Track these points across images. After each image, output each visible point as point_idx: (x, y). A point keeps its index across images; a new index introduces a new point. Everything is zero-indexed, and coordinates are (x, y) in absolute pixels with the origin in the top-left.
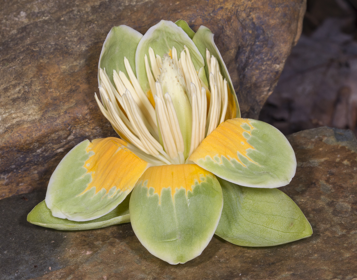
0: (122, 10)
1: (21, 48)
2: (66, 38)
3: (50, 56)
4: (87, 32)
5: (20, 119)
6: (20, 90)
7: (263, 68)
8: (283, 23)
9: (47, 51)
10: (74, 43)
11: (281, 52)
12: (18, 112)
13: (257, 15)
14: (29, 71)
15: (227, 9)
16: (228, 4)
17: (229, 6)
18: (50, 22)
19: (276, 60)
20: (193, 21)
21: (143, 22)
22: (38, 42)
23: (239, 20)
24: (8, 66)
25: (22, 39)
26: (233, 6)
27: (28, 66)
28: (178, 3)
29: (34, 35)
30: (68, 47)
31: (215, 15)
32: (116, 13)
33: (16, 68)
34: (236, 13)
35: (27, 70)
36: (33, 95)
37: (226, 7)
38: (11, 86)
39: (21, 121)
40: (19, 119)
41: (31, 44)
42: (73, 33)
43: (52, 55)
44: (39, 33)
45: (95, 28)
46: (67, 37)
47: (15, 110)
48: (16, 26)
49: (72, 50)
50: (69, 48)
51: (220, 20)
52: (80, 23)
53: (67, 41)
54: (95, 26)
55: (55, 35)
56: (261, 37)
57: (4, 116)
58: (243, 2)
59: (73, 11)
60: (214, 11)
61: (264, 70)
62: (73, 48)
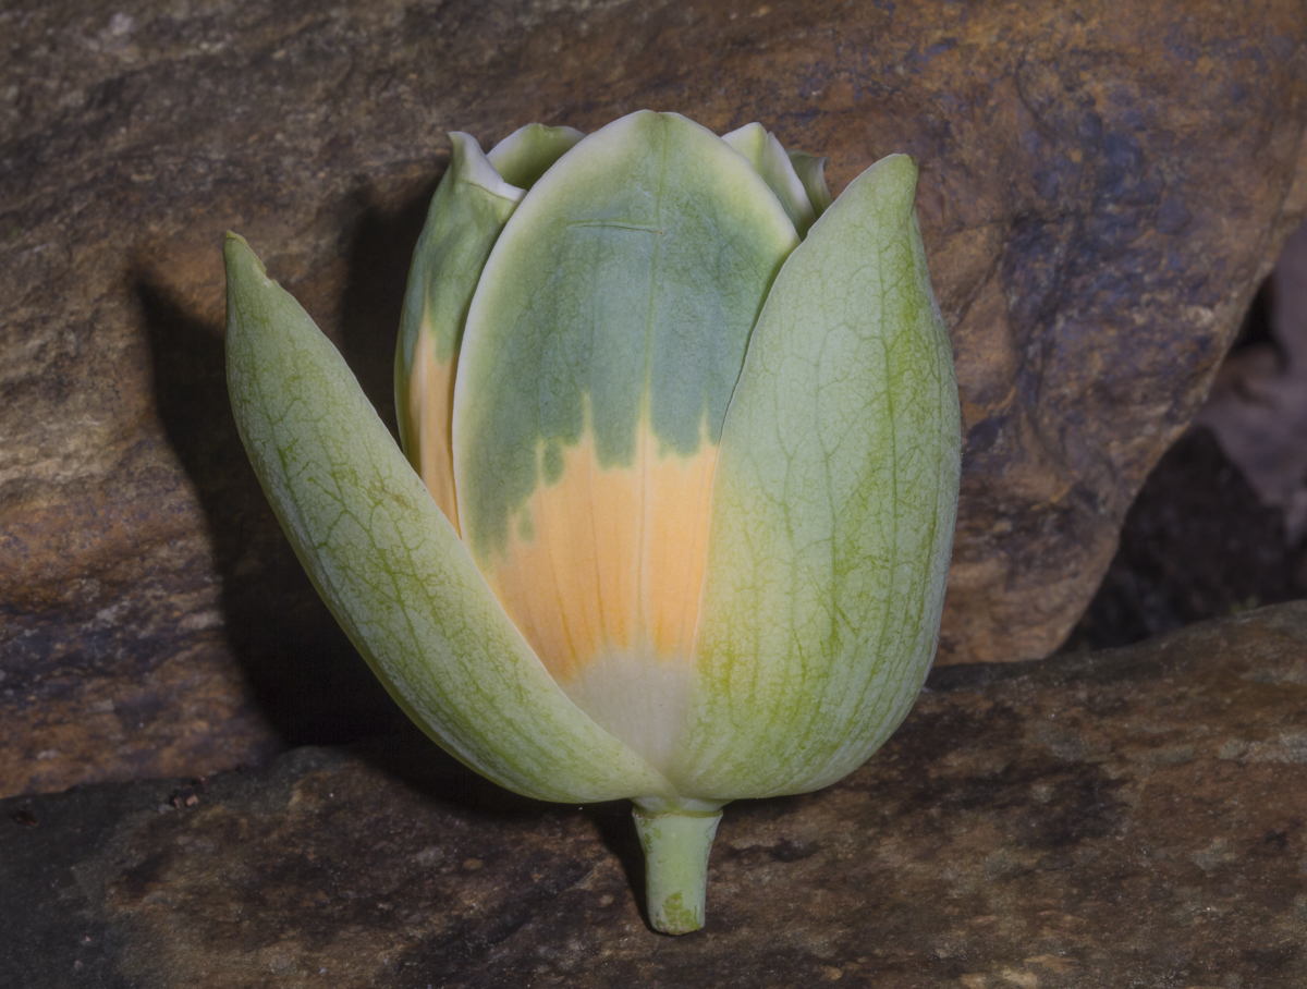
0: (529, 29)
1: (85, 167)
2: (279, 137)
3: (193, 210)
4: (369, 118)
5: (24, 470)
6: (43, 348)
7: (1139, 319)
8: (1231, 129)
9: (187, 186)
10: (308, 161)
11: (1222, 254)
12: (19, 442)
13: (1111, 83)
14: (98, 267)
15: (972, 48)
16: (979, 29)
17: (982, 34)
18: (225, 63)
19: (1198, 289)
20: (814, 93)
21: (607, 86)
22: (156, 148)
23: (1027, 104)
24: (19, 242)
25: (97, 131)
26: (1000, 38)
27: (96, 246)
28: (763, 11)
29: (147, 118)
30: (281, 174)
31: (915, 71)
32: (502, 42)
33: (46, 254)
34: (1013, 70)
35: (87, 265)
36: (93, 373)
37: (970, 40)
38: (10, 329)
39: (25, 481)
40: (20, 471)
41: (126, 156)
42: (312, 116)
43: (201, 204)
44: (170, 111)
45: (405, 100)
46: (284, 131)
47: (8, 431)
48: (83, 74)
49: (293, 188)
50: (282, 178)
51: (939, 94)
52: (349, 76)
53: (280, 150)
54: (405, 92)
55: (232, 119)
56: (1129, 182)
58: (1051, 25)
59: (328, 21)
60: (911, 58)
61: (1145, 328)
62: (298, 182)
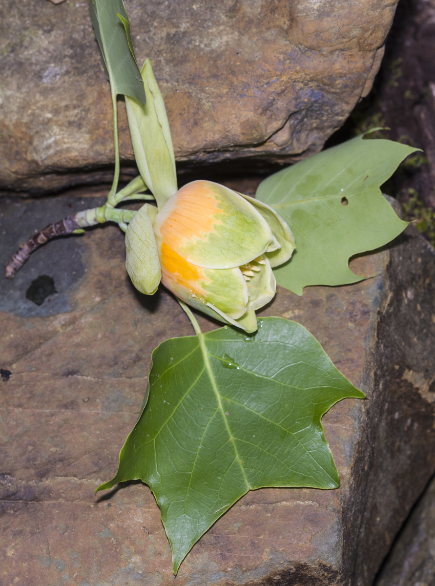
0: (190, 49)
5: (70, 145)
6: (78, 113)
11: (343, 109)
12: (70, 138)
14: (91, 95)
15: (282, 81)
16: (284, 77)
19: (337, 114)
20: (245, 90)
21: (204, 72)
23: (294, 91)
24: (77, 79)
26: (289, 79)
27: (92, 88)
31: (269, 86)
32: (184, 51)
33: (82, 86)
34: (292, 84)
35: (89, 93)
36: (87, 124)
37: (282, 79)
38: (71, 105)
39: (70, 148)
45: (163, 62)
47: (68, 134)
51: (273, 92)
54: (162, 59)
57: (58, 137)
58: (301, 76)
59: (150, 31)
61: (325, 120)
